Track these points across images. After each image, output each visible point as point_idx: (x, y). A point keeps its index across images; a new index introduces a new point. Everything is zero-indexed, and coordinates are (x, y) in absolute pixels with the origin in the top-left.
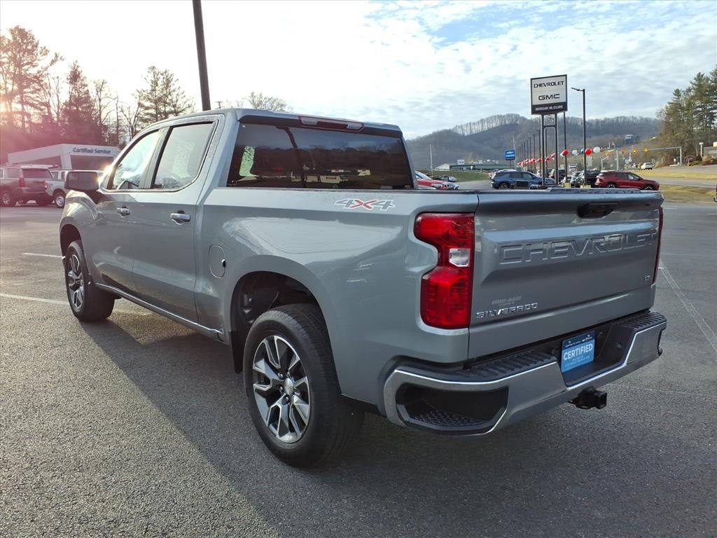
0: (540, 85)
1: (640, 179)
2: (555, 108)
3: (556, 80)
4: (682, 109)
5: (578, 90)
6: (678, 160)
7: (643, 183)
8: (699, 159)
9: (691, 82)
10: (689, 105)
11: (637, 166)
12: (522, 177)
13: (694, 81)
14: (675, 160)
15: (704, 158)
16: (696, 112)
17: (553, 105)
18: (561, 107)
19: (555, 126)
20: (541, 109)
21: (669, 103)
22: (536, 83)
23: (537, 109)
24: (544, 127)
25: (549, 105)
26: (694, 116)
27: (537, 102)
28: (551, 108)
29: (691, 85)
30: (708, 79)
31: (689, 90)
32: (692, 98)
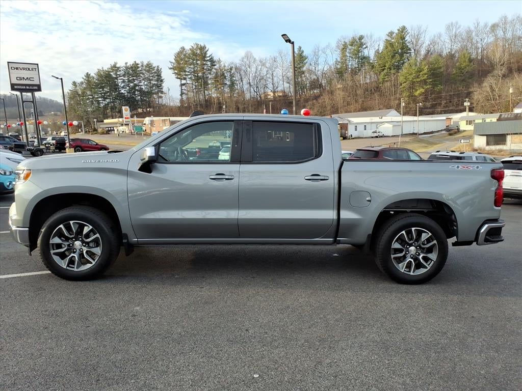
0: (17, 69)
1: (97, 144)
2: (31, 88)
3: (31, 67)
4: (79, 95)
5: (57, 78)
6: (82, 131)
7: (99, 147)
8: (95, 130)
9: (83, 78)
10: (83, 93)
11: (57, 133)
12: (4, 140)
13: (85, 78)
14: (80, 130)
15: (100, 130)
16: (88, 99)
17: (29, 85)
18: (36, 88)
19: (33, 102)
20: (19, 87)
21: (70, 90)
22: (12, 66)
23: (16, 87)
24: (23, 102)
25: (26, 85)
26: (88, 101)
27: (15, 81)
28: (28, 87)
29: (83, 80)
30: (93, 78)
31: (82, 83)
32: (85, 88)
